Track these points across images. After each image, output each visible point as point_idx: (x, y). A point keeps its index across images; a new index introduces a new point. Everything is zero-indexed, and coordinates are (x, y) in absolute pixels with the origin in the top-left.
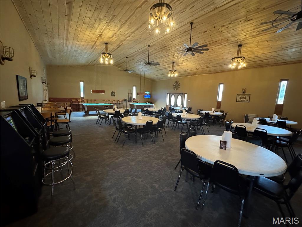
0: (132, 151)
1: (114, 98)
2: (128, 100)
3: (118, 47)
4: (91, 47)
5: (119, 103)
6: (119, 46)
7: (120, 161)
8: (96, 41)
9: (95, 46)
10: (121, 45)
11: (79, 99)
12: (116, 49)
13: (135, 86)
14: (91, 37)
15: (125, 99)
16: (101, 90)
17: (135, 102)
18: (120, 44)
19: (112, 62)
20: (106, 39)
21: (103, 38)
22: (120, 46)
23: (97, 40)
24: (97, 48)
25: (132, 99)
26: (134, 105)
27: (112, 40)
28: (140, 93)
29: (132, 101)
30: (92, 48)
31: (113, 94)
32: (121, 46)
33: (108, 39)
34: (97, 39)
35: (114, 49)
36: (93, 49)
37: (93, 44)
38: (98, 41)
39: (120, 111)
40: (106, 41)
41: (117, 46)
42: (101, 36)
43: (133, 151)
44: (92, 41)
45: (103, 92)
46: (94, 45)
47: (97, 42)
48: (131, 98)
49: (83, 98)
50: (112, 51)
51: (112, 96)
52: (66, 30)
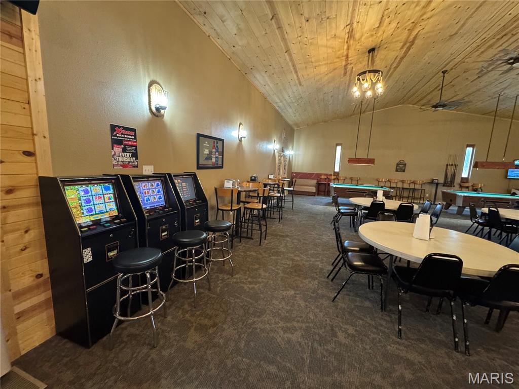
0: (346, 331)
1: (400, 176)
2: (442, 181)
3: (409, 49)
4: (343, 72)
5: (412, 186)
6: (408, 45)
7: (289, 341)
8: (345, 53)
9: (349, 67)
10: (415, 38)
11: (331, 175)
12: (402, 58)
13: (473, 146)
14: (332, 48)
15: (433, 180)
16: (366, 157)
17: (467, 187)
18: (412, 37)
19: (380, 88)
20: (367, 38)
21: (359, 39)
22: (413, 42)
23: (348, 49)
24: (354, 70)
25: (457, 181)
26: (456, 195)
27: (385, 35)
28: (486, 162)
29: (457, 186)
30: (345, 74)
31: (401, 167)
32: (416, 41)
33: (372, 35)
34: (346, 47)
35: (398, 59)
36: (348, 73)
37: (344, 63)
38: (351, 52)
39: (384, 204)
40: (369, 44)
41: (402, 48)
42: (351, 34)
43: (351, 330)
44: (338, 58)
45: (371, 161)
46: (346, 65)
47: (350, 55)
48: (454, 176)
49: (337, 174)
50: (395, 65)
51: (397, 170)
52: (286, 52)
